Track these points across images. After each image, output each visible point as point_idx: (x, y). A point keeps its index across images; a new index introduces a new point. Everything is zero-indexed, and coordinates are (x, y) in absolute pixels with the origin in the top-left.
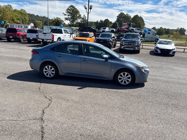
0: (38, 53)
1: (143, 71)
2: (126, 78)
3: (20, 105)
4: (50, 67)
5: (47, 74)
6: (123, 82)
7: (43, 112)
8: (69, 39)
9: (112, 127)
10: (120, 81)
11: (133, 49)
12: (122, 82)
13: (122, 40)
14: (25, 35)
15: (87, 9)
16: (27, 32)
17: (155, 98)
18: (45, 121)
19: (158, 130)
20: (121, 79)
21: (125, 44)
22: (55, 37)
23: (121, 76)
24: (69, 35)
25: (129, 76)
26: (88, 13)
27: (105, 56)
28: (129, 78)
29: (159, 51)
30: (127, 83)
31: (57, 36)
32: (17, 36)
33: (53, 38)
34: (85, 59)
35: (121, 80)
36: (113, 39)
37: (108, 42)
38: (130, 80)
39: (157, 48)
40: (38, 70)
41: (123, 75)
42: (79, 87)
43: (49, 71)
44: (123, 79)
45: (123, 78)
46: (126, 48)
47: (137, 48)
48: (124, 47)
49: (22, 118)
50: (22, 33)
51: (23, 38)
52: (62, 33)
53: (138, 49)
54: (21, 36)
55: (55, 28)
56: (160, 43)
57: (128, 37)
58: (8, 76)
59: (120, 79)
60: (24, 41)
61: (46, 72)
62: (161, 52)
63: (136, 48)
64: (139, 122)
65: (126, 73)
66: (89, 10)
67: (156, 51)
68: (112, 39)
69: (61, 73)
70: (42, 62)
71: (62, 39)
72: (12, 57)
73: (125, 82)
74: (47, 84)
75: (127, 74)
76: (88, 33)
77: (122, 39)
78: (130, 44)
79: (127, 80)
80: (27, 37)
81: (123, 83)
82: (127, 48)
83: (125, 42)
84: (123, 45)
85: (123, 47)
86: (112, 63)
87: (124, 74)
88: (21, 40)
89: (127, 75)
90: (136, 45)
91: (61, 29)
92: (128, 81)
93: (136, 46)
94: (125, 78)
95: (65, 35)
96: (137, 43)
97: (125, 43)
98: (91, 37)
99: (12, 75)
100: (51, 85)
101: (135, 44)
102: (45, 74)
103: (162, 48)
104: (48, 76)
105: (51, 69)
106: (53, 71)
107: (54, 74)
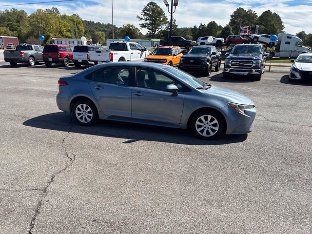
0: (67, 84)
1: (242, 113)
2: (210, 126)
3: (22, 166)
4: (85, 106)
5: (81, 118)
6: (205, 131)
7: (52, 180)
8: (139, 60)
9: (152, 211)
10: (198, 130)
11: (248, 73)
12: (202, 131)
13: (228, 57)
14: (72, 56)
15: (170, 7)
16: (74, 51)
17: (257, 161)
18: (49, 193)
19: (237, 221)
20: (201, 126)
21: (232, 65)
22: (114, 56)
23: (201, 121)
24: (139, 53)
25: (216, 121)
26: (172, 13)
27: (173, 87)
28: (215, 125)
29: (298, 76)
30: (212, 134)
31: (117, 55)
32: (60, 57)
33: (112, 59)
34: (139, 92)
35: (202, 128)
36: (212, 56)
37: (204, 61)
38: (217, 129)
39: (295, 69)
40: (68, 110)
41: (203, 120)
42: (127, 140)
43: (84, 113)
44: (205, 127)
45: (205, 124)
46: (234, 72)
47: (256, 71)
49: (16, 187)
50: (67, 53)
51: (69, 60)
52: (126, 50)
53: (258, 73)
54: (65, 57)
55: (116, 42)
56: (303, 60)
57: (239, 51)
58: (27, 120)
59: (199, 126)
60: (70, 65)
61: (79, 114)
62: (301, 76)
63: (254, 71)
64: (207, 204)
65: (210, 117)
66: (174, 7)
67: (293, 75)
68: (210, 56)
69: (102, 116)
70: (72, 98)
71: (126, 60)
72: (44, 91)
73: (208, 133)
74: (78, 134)
75: (212, 118)
76: (171, 47)
77: (228, 55)
78: (241, 64)
79: (211, 129)
80: (74, 58)
81: (204, 134)
82: (236, 71)
83: (232, 62)
84: (230, 67)
85: (229, 69)
86: (184, 99)
87: (206, 118)
88: (66, 63)
89: (212, 120)
90: (254, 65)
91: (126, 44)
92: (213, 131)
93: (253, 68)
94: (207, 125)
95: (132, 53)
96: (254, 62)
97: (234, 63)
98: (174, 55)
99: (32, 119)
100: (83, 135)
101: (251, 64)
102: (78, 117)
103: (304, 70)
104: (83, 121)
105: (86, 110)
106: (89, 113)
107: (91, 118)
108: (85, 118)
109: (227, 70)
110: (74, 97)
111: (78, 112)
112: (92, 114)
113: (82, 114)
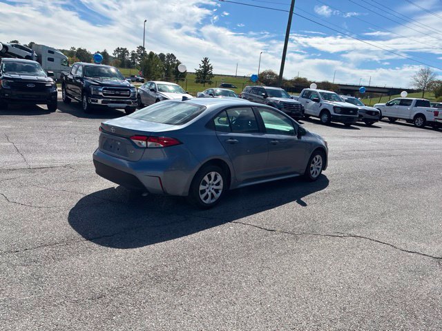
0: (182, 143)
6: (315, 172)
10: (311, 172)
11: (126, 105)
21: (104, 94)
45: (315, 165)
46: (109, 105)
48: (102, 102)
59: (312, 168)
63: (133, 102)
69: (234, 184)
75: (319, 158)
78: (117, 92)
79: (318, 169)
82: (112, 102)
83: (104, 89)
84: (100, 97)
87: (316, 159)
89: (319, 160)
90: (131, 94)
93: (131, 99)
96: (132, 91)
97: (106, 92)
101: (128, 93)
104: (207, 202)
105: (214, 180)
106: (218, 184)
107: (220, 191)
108: (212, 194)
109: (97, 102)
110: (202, 163)
111: (202, 188)
112: (222, 184)
113: (207, 191)
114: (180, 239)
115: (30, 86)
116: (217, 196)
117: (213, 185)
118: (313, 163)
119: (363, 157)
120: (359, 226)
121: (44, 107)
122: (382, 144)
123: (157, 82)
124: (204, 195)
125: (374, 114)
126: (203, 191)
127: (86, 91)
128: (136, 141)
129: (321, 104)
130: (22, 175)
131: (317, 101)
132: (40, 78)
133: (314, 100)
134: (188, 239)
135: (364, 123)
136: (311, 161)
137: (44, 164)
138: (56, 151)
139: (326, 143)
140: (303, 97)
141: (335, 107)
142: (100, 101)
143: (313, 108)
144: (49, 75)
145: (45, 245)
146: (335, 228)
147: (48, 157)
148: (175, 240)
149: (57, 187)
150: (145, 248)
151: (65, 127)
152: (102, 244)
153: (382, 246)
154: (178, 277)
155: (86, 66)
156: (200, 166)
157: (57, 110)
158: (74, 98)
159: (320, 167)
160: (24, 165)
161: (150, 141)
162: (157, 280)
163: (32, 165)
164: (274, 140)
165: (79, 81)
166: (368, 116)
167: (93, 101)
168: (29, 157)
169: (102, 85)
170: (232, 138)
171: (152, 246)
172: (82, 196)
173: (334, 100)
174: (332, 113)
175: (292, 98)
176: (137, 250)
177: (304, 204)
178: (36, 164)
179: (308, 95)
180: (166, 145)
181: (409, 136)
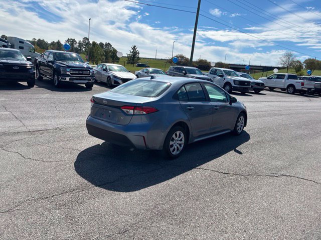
11: (87, 81)
21: (71, 74)
29: (121, 83)
39: (116, 77)
41: (240, 120)
44: (240, 126)
46: (74, 81)
47: (92, 79)
48: (70, 79)
65: (242, 118)
67: (116, 82)
78: (80, 72)
82: (77, 79)
83: (71, 70)
84: (68, 76)
90: (91, 73)
96: (91, 71)
97: (72, 72)
101: (88, 72)
103: (124, 78)
104: (174, 153)
105: (179, 137)
106: (181, 140)
107: (182, 145)
108: (177, 147)
109: (65, 79)
110: (173, 125)
111: (171, 143)
112: (183, 140)
113: (174, 145)
114: (165, 183)
115: (16, 68)
116: (181, 148)
117: (178, 140)
118: (239, 122)
119: (264, 116)
120: (285, 168)
121: (25, 84)
122: (271, 106)
123: (107, 64)
124: (173, 148)
125: (261, 85)
126: (172, 146)
127: (57, 71)
128: (125, 110)
129: (225, 79)
130: (26, 137)
131: (222, 76)
132: (22, 62)
133: (219, 76)
134: (171, 182)
135: (253, 91)
136: (238, 121)
137: (40, 128)
138: (44, 117)
139: (246, 107)
140: (211, 73)
141: (234, 81)
142: (68, 79)
143: (219, 81)
144: (28, 60)
145: (67, 192)
146: (270, 170)
147: (41, 122)
148: (162, 183)
149: (57, 145)
150: (142, 191)
151: (45, 98)
152: (109, 189)
153: (308, 182)
154: (176, 213)
155: (56, 53)
156: (171, 126)
157: (35, 86)
158: (46, 76)
159: (243, 125)
160: (24, 129)
161: (136, 110)
162: (162, 215)
163: (32, 128)
164: (216, 106)
165: (50, 64)
166: (257, 87)
167: (62, 78)
168: (27, 122)
169: (69, 67)
170: (190, 106)
171: (146, 189)
172: (79, 152)
173: (233, 75)
174: (233, 85)
175: (204, 75)
176: (137, 192)
177: (240, 153)
178: (34, 128)
179: (214, 73)
180: (148, 113)
181: (287, 100)
